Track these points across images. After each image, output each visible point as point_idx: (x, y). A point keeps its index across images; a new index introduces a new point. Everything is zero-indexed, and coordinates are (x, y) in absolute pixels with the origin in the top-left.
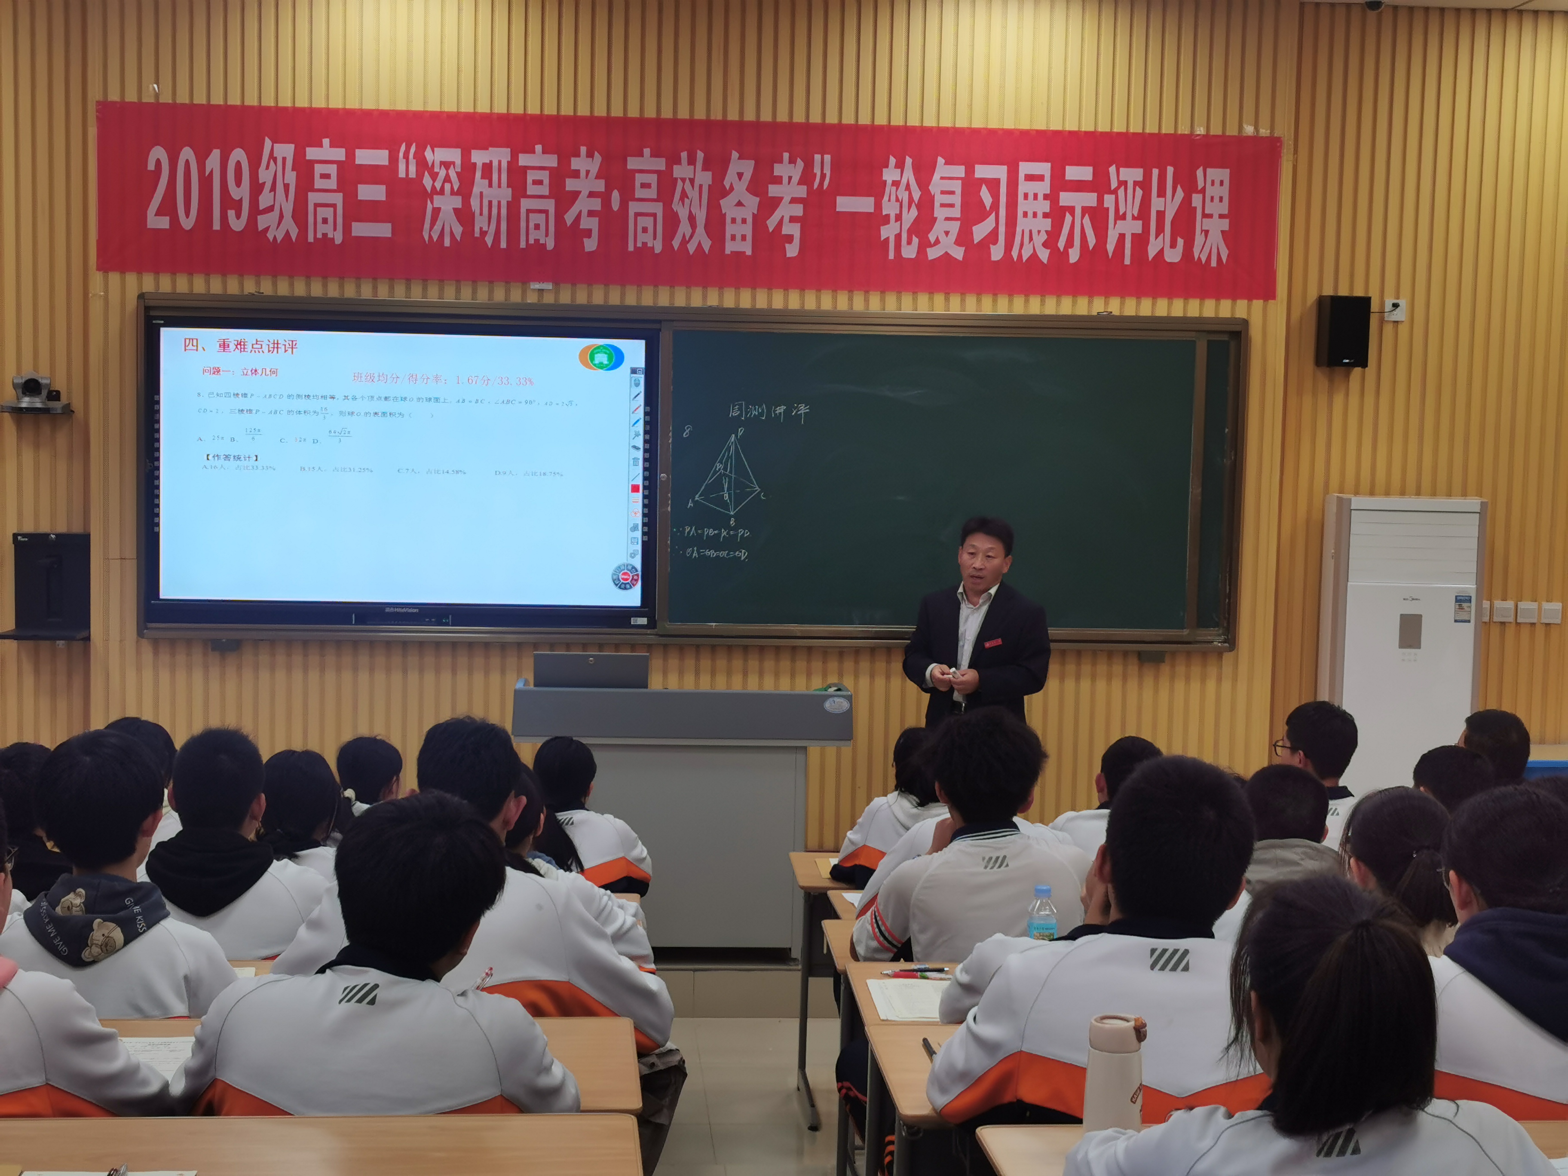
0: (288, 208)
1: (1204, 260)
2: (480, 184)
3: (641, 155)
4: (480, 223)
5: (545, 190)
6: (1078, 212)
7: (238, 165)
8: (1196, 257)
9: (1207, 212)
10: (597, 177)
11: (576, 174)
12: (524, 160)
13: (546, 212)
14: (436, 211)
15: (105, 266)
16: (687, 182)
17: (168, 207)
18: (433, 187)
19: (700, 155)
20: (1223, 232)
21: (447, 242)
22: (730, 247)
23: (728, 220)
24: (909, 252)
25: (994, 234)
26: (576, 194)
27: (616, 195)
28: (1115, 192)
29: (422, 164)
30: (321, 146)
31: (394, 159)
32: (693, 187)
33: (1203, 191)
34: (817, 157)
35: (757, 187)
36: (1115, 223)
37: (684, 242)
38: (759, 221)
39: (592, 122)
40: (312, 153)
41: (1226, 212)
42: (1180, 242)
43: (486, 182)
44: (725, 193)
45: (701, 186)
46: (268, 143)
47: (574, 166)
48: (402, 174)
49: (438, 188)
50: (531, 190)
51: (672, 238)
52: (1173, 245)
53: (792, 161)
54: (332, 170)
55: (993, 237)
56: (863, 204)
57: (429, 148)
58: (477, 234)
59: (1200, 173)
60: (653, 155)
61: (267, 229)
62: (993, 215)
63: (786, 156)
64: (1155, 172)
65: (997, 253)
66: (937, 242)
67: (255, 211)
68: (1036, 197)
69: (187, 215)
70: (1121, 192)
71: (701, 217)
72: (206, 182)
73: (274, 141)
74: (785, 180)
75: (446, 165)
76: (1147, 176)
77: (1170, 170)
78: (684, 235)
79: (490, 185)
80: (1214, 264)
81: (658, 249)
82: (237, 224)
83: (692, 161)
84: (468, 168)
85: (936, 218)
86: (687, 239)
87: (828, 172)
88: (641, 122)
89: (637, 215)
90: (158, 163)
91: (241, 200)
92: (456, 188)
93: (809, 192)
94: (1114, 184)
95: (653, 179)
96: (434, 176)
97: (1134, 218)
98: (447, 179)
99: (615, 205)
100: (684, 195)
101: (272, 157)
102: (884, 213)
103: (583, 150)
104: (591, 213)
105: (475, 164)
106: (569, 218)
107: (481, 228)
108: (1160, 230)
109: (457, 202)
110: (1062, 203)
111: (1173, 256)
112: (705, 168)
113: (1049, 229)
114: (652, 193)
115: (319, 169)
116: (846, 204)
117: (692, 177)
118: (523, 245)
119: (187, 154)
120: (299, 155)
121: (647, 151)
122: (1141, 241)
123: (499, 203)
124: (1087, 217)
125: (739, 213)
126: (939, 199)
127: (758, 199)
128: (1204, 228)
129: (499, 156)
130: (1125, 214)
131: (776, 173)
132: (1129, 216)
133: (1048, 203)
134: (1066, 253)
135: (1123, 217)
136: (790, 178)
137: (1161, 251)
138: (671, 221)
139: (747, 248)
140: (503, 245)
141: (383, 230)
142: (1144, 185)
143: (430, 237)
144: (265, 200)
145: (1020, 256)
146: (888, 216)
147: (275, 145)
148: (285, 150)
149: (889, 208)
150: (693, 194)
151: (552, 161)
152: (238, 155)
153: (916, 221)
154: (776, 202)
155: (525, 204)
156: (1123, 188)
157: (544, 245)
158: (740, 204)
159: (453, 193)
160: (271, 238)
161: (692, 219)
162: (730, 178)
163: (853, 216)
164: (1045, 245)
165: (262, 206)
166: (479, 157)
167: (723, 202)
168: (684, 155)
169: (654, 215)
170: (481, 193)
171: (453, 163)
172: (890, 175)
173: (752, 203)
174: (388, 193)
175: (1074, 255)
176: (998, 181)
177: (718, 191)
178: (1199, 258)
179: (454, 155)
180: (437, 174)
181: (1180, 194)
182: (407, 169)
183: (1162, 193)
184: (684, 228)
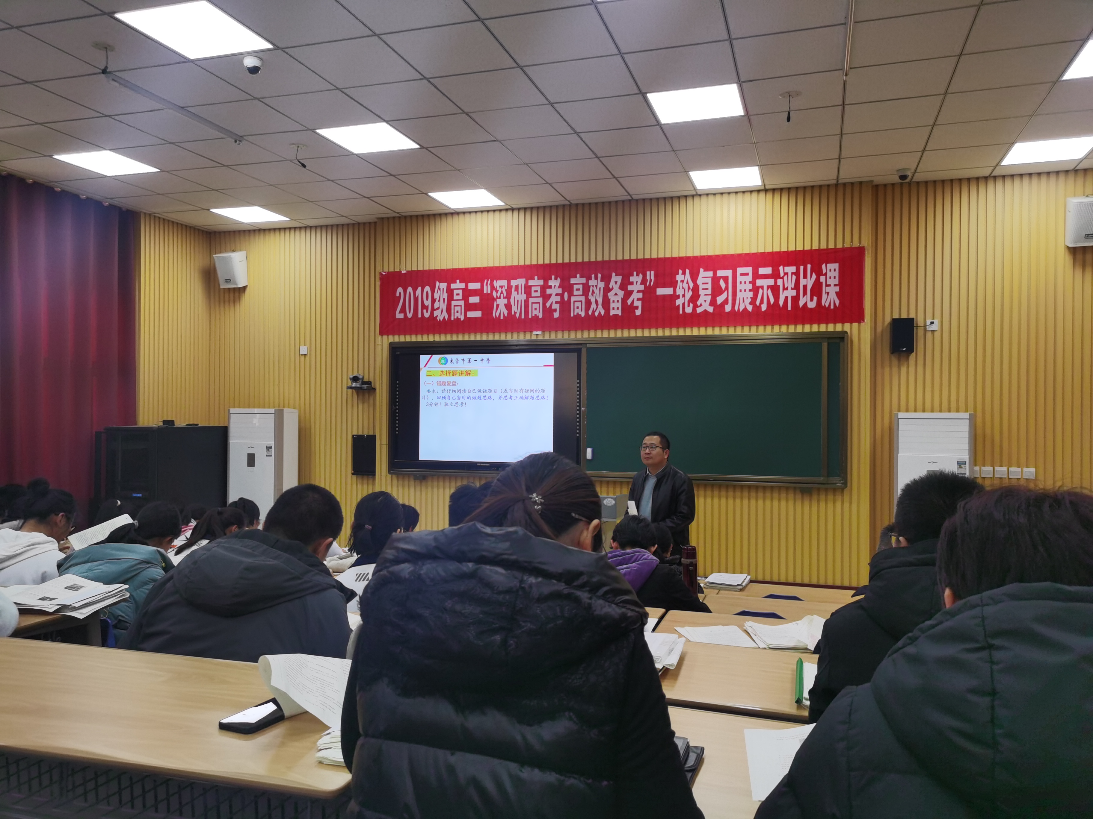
0: (445, 307)
1: (827, 305)
2: (514, 293)
3: (576, 277)
4: (514, 309)
5: (538, 294)
6: (765, 288)
7: (427, 292)
8: (823, 305)
9: (828, 283)
10: (559, 287)
11: (550, 287)
12: (531, 283)
13: (539, 303)
14: (498, 306)
15: (382, 333)
16: (595, 287)
17: (403, 310)
18: (497, 296)
19: (600, 275)
20: (836, 293)
21: (502, 318)
22: (612, 313)
23: (611, 301)
24: (689, 310)
25: (727, 300)
26: (550, 295)
27: (566, 294)
28: (783, 278)
29: (493, 288)
30: (456, 283)
31: (482, 286)
32: (597, 288)
33: (826, 274)
34: (648, 273)
35: (623, 287)
36: (783, 292)
37: (594, 312)
38: (624, 301)
39: (557, 265)
40: (453, 286)
41: (837, 283)
42: (815, 298)
43: (516, 292)
44: (610, 290)
45: (600, 288)
46: (437, 283)
47: (550, 284)
48: (485, 292)
49: (498, 296)
50: (533, 294)
51: (589, 310)
52: (812, 300)
53: (638, 275)
54: (460, 292)
55: (726, 301)
56: (668, 291)
57: (495, 281)
58: (513, 313)
59: (824, 266)
60: (581, 277)
61: (437, 316)
62: (726, 292)
63: (635, 273)
64: (802, 268)
65: (728, 308)
66: (701, 305)
67: (433, 309)
68: (745, 283)
69: (410, 312)
70: (786, 277)
71: (600, 301)
72: (416, 299)
73: (440, 282)
74: (635, 283)
75: (502, 287)
76: (798, 270)
77: (809, 266)
78: (593, 309)
79: (518, 294)
80: (832, 307)
81: (583, 314)
82: (427, 315)
83: (596, 278)
84: (510, 287)
85: (700, 295)
86: (595, 310)
87: (653, 278)
88: (576, 264)
89: (575, 302)
90: (400, 293)
91: (428, 306)
92: (505, 296)
93: (645, 287)
94: (782, 275)
95: (581, 287)
96: (497, 291)
97: (792, 289)
98: (502, 292)
99: (566, 298)
100: (593, 292)
101: (439, 288)
102: (677, 294)
103: (553, 277)
104: (556, 302)
105: (512, 286)
106: (548, 305)
107: (514, 311)
108: (805, 293)
109: (506, 301)
110: (757, 285)
111: (812, 305)
112: (601, 281)
113: (752, 296)
114: (580, 292)
115: (455, 292)
116: (661, 291)
117: (596, 284)
118: (530, 317)
119: (410, 289)
120: (448, 287)
121: (578, 276)
122: (796, 299)
123: (521, 300)
124: (769, 290)
125: (616, 298)
126: (701, 287)
127: (623, 292)
128: (827, 291)
129: (521, 282)
130: (787, 288)
131: (631, 280)
132: (789, 288)
133: (751, 285)
134: (760, 307)
135: (787, 289)
136: (637, 282)
137: (806, 304)
138: (588, 303)
139: (619, 313)
140: (523, 317)
141: (478, 314)
142: (797, 274)
143: (496, 315)
144: (436, 306)
145: (739, 309)
146: (679, 296)
147: (441, 284)
148: (444, 286)
149: (679, 292)
150: (597, 291)
151: (541, 282)
152: (427, 289)
153: (692, 297)
154: (631, 292)
155: (531, 300)
156: (786, 276)
157: (538, 316)
158: (616, 294)
159: (504, 298)
160: (439, 320)
161: (597, 302)
162: (612, 284)
163: (664, 296)
164: (750, 304)
165: (435, 307)
166: (514, 283)
167: (609, 294)
168: (593, 276)
169: (581, 301)
170: (515, 297)
171: (504, 286)
172: (679, 277)
173: (621, 294)
174: (480, 300)
175: (764, 308)
176: (728, 277)
177: (607, 290)
178: (825, 305)
179: (504, 283)
180: (498, 291)
181: (814, 276)
182: (487, 289)
183: (805, 277)
184: (593, 306)
